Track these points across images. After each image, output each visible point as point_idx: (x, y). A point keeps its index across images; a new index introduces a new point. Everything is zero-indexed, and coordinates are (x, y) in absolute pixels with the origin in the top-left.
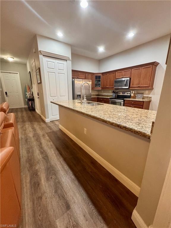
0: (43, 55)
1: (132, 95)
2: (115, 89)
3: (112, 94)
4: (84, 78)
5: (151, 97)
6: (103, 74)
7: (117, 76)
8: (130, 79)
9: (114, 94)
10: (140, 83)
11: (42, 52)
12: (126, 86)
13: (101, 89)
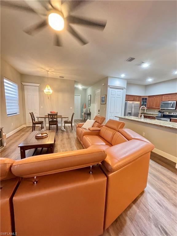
2: (161, 109)
3: (158, 113)
6: (149, 96)
7: (163, 99)
9: (160, 114)
11: (109, 86)
12: (172, 107)
13: (147, 109)
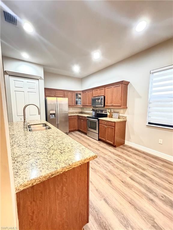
0: (9, 75)
1: (108, 114)
4: (62, 96)
5: (126, 117)
7: (94, 94)
8: (104, 97)
9: (94, 112)
10: (113, 102)
11: (7, 72)
12: (100, 104)
13: (82, 107)
